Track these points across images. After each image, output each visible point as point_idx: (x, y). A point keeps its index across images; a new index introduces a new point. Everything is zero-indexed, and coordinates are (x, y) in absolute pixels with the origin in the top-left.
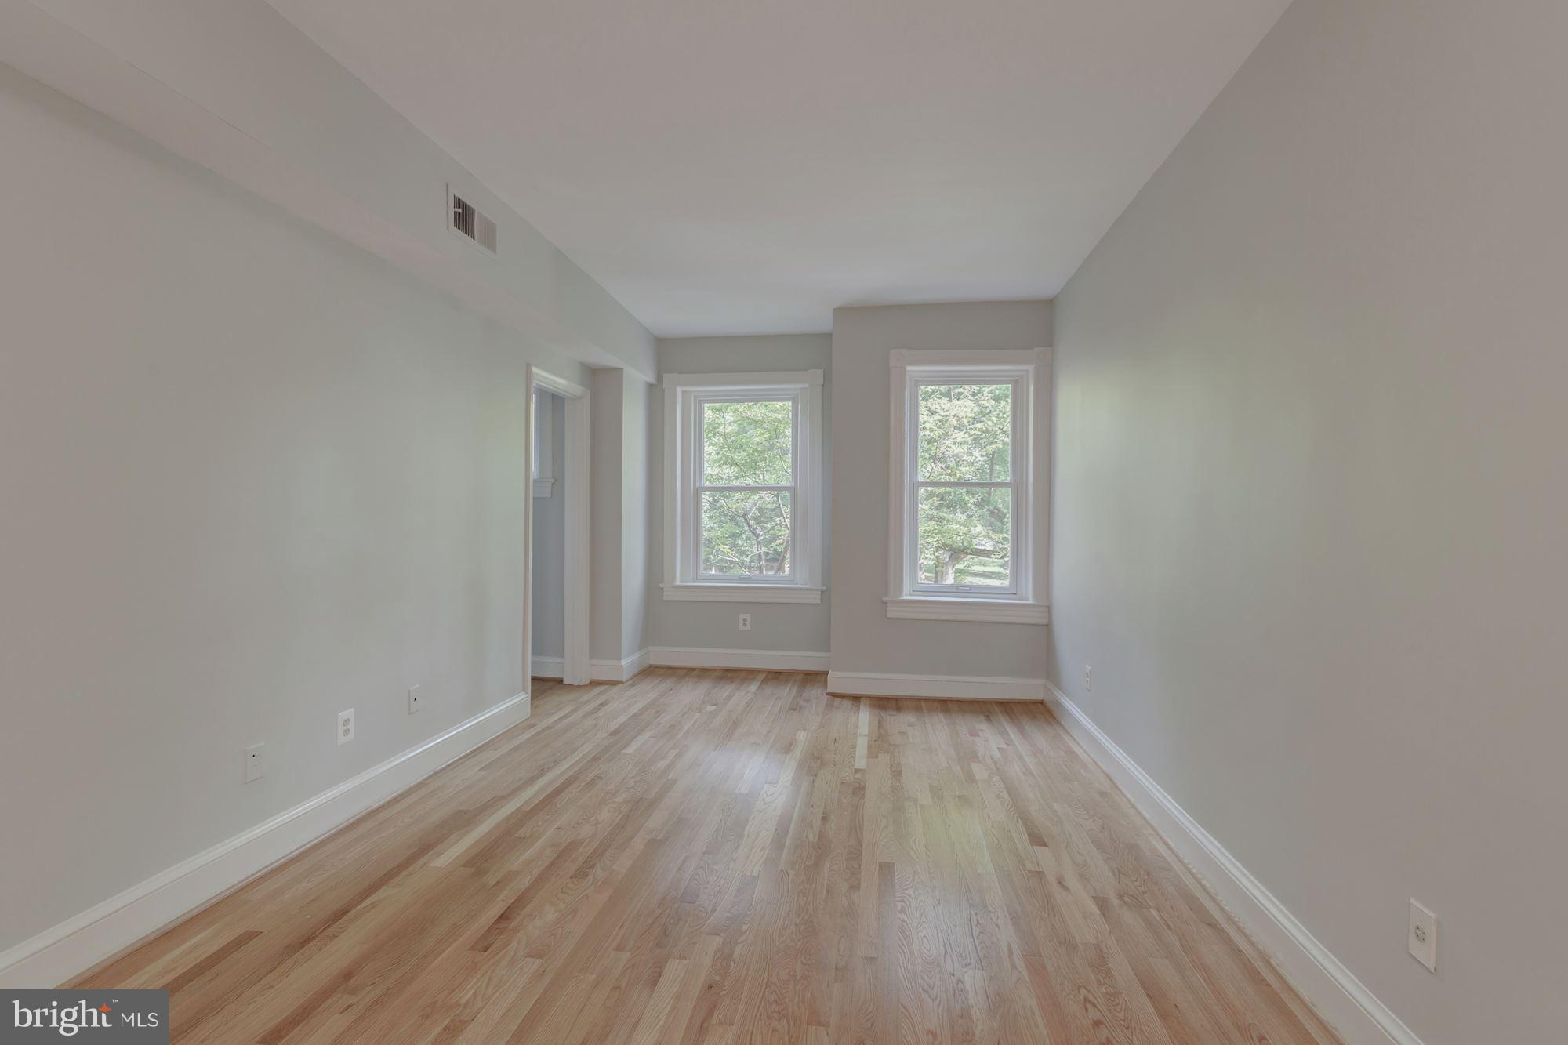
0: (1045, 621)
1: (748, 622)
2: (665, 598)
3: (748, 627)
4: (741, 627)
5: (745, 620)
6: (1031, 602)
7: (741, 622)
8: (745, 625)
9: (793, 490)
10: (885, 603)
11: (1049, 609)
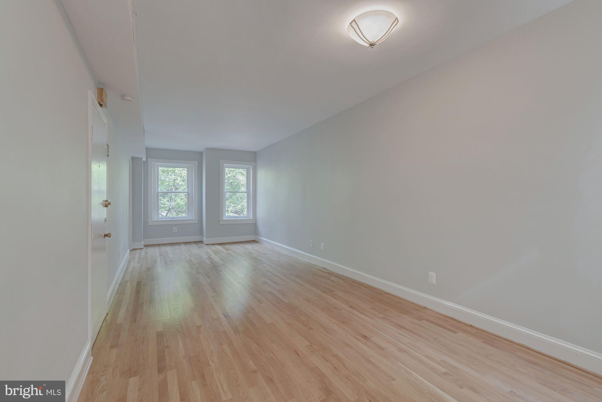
0: (255, 222)
1: (176, 230)
2: (149, 225)
3: (176, 231)
4: (174, 231)
5: (175, 229)
6: (252, 218)
7: (174, 230)
8: (175, 230)
9: (188, 193)
10: (219, 221)
11: (256, 220)
